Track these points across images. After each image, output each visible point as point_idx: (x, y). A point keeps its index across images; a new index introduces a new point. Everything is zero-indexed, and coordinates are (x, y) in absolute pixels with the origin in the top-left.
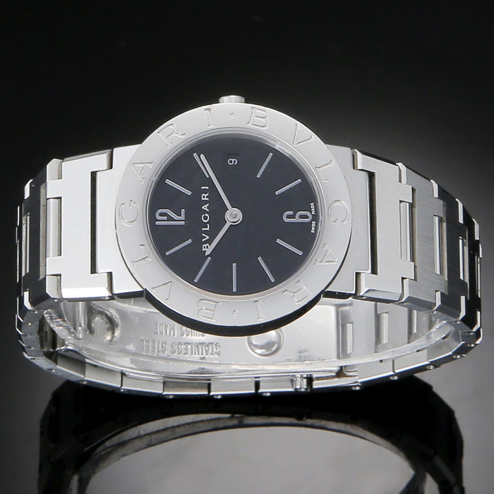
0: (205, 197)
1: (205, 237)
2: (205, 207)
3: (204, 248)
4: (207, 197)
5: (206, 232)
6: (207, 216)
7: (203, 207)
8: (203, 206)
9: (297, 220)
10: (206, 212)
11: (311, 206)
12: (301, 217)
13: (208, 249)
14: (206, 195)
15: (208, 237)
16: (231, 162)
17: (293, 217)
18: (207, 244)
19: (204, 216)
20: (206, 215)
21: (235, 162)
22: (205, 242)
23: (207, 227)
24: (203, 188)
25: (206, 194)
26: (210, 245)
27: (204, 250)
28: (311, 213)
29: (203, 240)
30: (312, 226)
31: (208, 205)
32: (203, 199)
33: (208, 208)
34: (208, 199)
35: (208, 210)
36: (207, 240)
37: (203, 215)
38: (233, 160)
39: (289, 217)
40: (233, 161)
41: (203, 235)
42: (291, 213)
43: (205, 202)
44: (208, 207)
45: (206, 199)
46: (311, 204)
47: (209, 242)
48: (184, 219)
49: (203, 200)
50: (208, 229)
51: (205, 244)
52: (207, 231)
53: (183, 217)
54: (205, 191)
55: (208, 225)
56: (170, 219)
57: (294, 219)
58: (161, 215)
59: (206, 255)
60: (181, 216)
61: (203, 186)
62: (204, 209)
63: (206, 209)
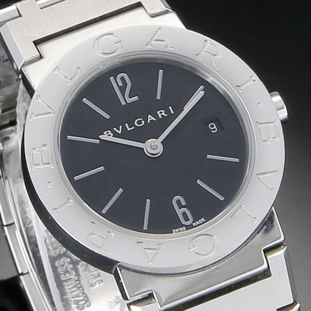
0: (161, 113)
1: (119, 130)
2: (150, 118)
4: (162, 116)
5: (124, 128)
7: (149, 116)
8: (151, 115)
9: (179, 212)
11: (201, 219)
12: (184, 214)
14: (163, 114)
15: (120, 132)
16: (212, 126)
17: (181, 206)
18: (112, 134)
19: (141, 121)
20: (143, 122)
21: (214, 130)
22: (113, 132)
23: (130, 127)
24: (170, 108)
25: (165, 113)
27: (105, 133)
29: (115, 129)
31: (155, 119)
32: (158, 112)
33: (150, 121)
34: (160, 117)
35: (149, 122)
36: (117, 132)
37: (141, 119)
38: (215, 127)
39: (178, 202)
40: (213, 128)
41: (121, 127)
42: (184, 203)
43: (156, 116)
44: (152, 120)
45: (160, 115)
46: (203, 219)
47: (116, 135)
48: (128, 102)
49: (157, 114)
50: (129, 129)
51: (112, 132)
52: (127, 129)
53: (129, 100)
54: (167, 112)
56: (123, 89)
57: (178, 208)
58: (123, 79)
59: (100, 137)
60: (130, 98)
61: (172, 108)
62: (149, 118)
63: (149, 120)
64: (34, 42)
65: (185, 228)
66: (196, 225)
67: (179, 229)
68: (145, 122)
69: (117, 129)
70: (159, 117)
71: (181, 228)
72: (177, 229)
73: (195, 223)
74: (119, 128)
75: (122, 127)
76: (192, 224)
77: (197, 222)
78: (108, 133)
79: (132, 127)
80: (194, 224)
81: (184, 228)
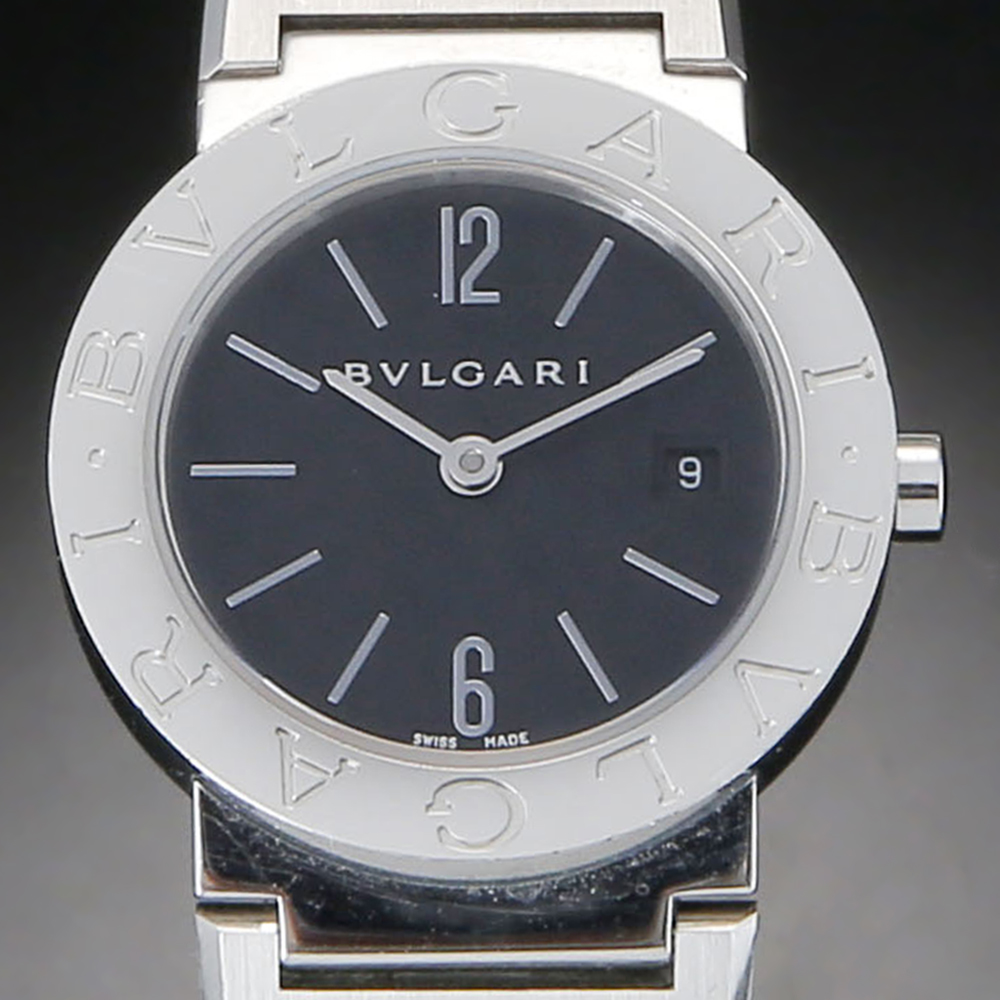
0: (548, 371)
1: (395, 374)
2: (509, 372)
3: (355, 370)
4: (546, 378)
5: (415, 373)
6: (474, 378)
7: (508, 365)
8: (515, 366)
9: (461, 686)
10: (491, 376)
11: (517, 733)
12: (473, 700)
13: (349, 382)
14: (553, 375)
15: (394, 381)
16: (690, 467)
17: (474, 672)
18: (368, 379)
19: (476, 371)
20: (480, 376)
21: (691, 480)
22: (375, 373)
23: (432, 378)
24: (583, 364)
25: (560, 374)
26: (368, 387)
27: (349, 367)
28: (489, 735)
29: (384, 366)
30: (440, 735)
31: (518, 381)
32: (540, 365)
34: (540, 381)
35: (497, 382)
36: (386, 379)
37: (478, 366)
38: (697, 473)
39: (473, 656)
40: (691, 473)
41: (405, 365)
42: (487, 666)
43: (527, 373)
44: (511, 382)
45: (540, 373)
46: (522, 735)
47: (378, 386)
48: (463, 301)
49: (534, 367)
50: (426, 382)
51: (370, 373)
52: (421, 380)
53: (469, 296)
54: (569, 372)
55: (442, 382)
56: (464, 256)
57: (463, 674)
58: (479, 225)
59: (326, 372)
60: (475, 290)
61: (588, 367)
62: (504, 371)
63: (502, 376)
64: (282, 18)
65: (458, 742)
66: (494, 745)
67: (436, 739)
68: (485, 377)
69: (390, 367)
70: (535, 379)
71: (444, 739)
72: (429, 734)
73: (493, 739)
74: (400, 367)
75: (408, 369)
76: (481, 739)
77: (502, 738)
78: (359, 370)
79: (439, 379)
80: (488, 741)
81: (453, 740)
